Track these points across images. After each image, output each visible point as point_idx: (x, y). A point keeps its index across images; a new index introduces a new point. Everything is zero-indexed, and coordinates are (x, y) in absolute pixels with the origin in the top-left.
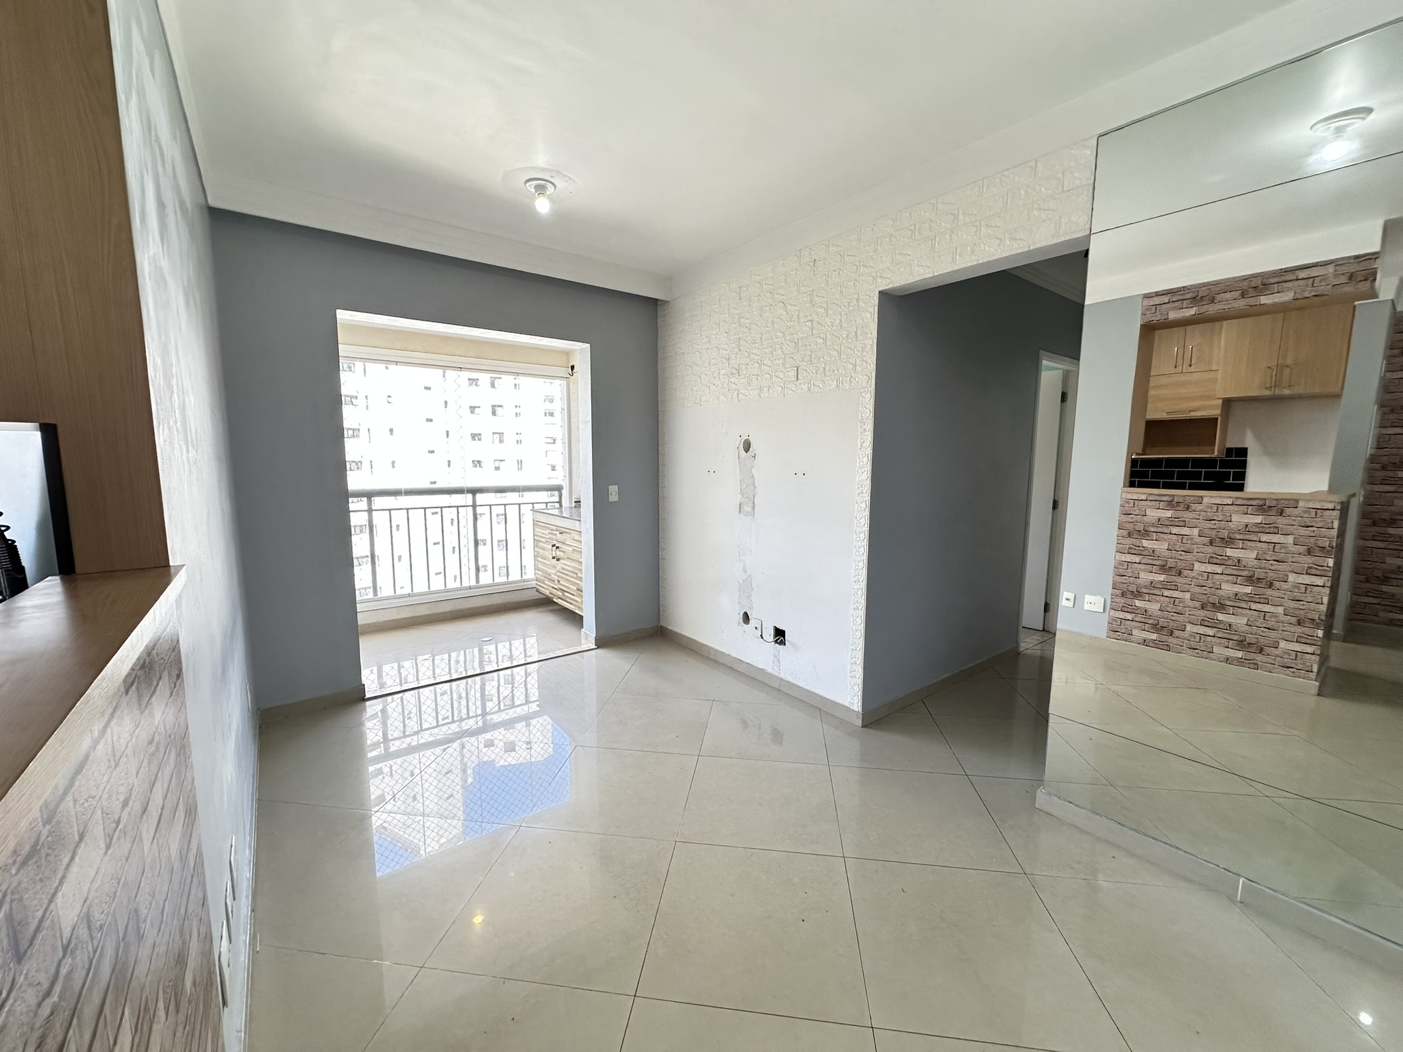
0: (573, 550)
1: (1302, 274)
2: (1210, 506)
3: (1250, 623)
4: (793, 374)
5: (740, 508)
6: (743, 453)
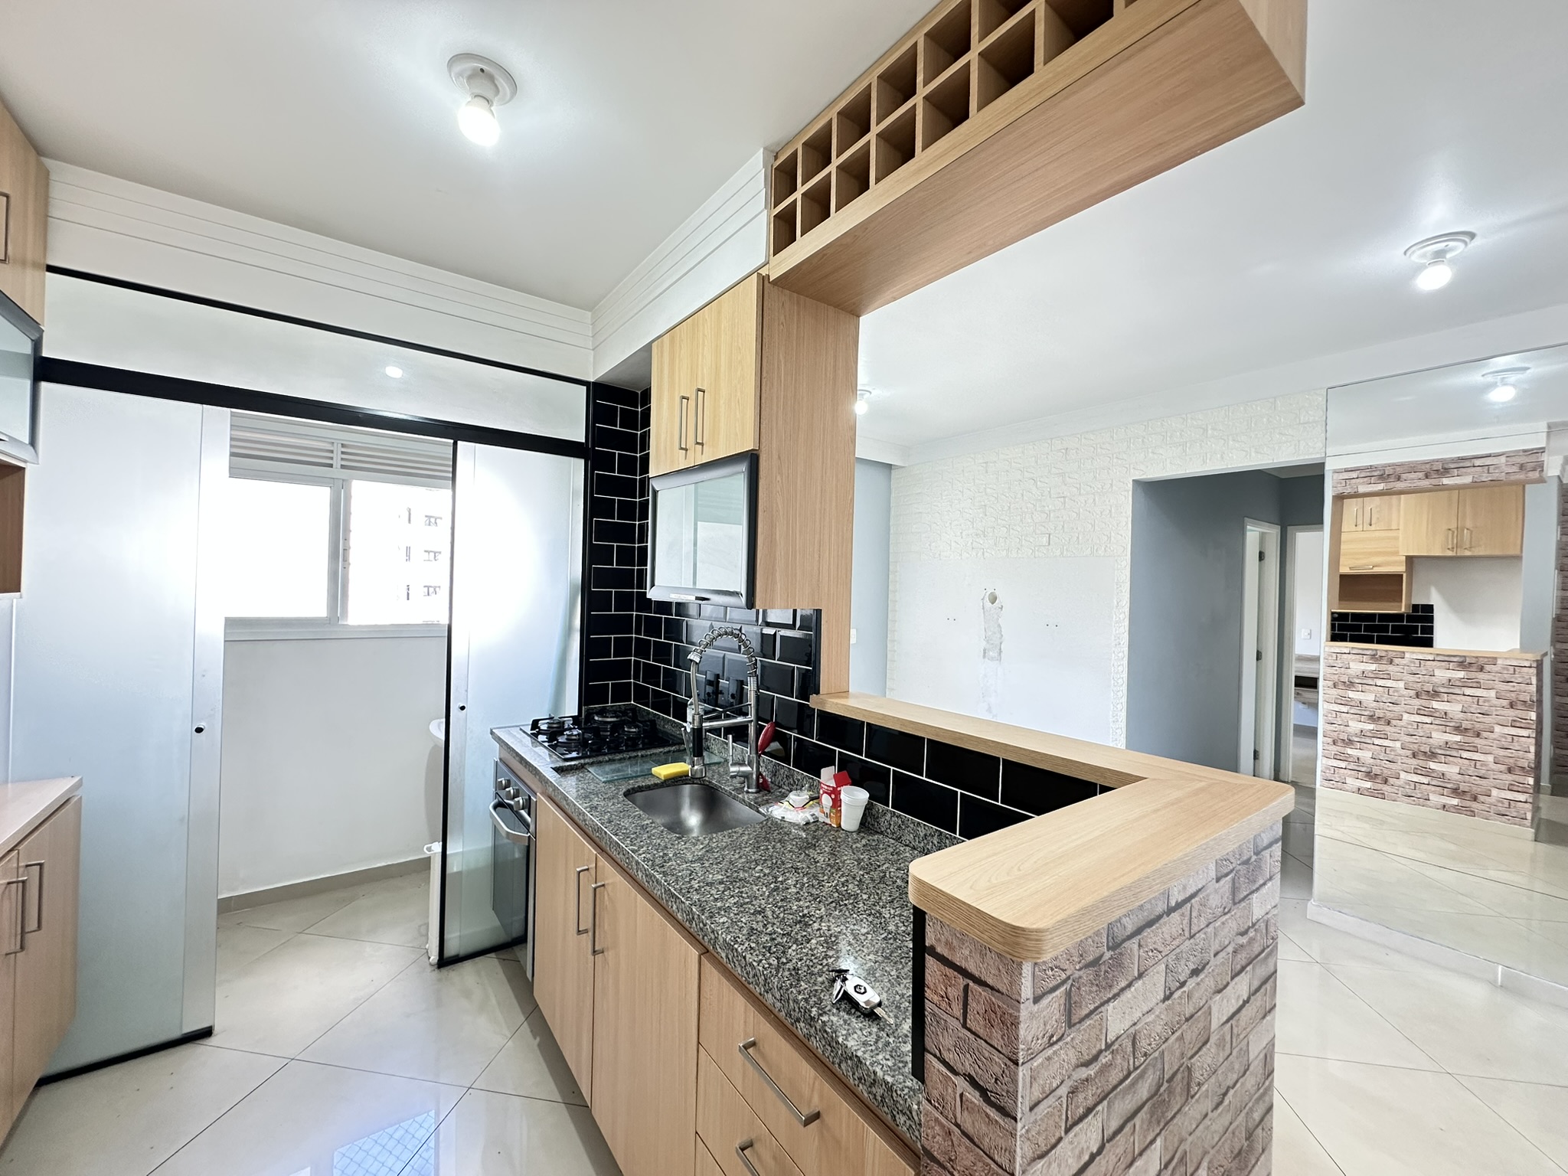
1: (1478, 462)
2: (1412, 661)
3: (1462, 772)
4: (1045, 540)
5: (985, 653)
6: (988, 604)
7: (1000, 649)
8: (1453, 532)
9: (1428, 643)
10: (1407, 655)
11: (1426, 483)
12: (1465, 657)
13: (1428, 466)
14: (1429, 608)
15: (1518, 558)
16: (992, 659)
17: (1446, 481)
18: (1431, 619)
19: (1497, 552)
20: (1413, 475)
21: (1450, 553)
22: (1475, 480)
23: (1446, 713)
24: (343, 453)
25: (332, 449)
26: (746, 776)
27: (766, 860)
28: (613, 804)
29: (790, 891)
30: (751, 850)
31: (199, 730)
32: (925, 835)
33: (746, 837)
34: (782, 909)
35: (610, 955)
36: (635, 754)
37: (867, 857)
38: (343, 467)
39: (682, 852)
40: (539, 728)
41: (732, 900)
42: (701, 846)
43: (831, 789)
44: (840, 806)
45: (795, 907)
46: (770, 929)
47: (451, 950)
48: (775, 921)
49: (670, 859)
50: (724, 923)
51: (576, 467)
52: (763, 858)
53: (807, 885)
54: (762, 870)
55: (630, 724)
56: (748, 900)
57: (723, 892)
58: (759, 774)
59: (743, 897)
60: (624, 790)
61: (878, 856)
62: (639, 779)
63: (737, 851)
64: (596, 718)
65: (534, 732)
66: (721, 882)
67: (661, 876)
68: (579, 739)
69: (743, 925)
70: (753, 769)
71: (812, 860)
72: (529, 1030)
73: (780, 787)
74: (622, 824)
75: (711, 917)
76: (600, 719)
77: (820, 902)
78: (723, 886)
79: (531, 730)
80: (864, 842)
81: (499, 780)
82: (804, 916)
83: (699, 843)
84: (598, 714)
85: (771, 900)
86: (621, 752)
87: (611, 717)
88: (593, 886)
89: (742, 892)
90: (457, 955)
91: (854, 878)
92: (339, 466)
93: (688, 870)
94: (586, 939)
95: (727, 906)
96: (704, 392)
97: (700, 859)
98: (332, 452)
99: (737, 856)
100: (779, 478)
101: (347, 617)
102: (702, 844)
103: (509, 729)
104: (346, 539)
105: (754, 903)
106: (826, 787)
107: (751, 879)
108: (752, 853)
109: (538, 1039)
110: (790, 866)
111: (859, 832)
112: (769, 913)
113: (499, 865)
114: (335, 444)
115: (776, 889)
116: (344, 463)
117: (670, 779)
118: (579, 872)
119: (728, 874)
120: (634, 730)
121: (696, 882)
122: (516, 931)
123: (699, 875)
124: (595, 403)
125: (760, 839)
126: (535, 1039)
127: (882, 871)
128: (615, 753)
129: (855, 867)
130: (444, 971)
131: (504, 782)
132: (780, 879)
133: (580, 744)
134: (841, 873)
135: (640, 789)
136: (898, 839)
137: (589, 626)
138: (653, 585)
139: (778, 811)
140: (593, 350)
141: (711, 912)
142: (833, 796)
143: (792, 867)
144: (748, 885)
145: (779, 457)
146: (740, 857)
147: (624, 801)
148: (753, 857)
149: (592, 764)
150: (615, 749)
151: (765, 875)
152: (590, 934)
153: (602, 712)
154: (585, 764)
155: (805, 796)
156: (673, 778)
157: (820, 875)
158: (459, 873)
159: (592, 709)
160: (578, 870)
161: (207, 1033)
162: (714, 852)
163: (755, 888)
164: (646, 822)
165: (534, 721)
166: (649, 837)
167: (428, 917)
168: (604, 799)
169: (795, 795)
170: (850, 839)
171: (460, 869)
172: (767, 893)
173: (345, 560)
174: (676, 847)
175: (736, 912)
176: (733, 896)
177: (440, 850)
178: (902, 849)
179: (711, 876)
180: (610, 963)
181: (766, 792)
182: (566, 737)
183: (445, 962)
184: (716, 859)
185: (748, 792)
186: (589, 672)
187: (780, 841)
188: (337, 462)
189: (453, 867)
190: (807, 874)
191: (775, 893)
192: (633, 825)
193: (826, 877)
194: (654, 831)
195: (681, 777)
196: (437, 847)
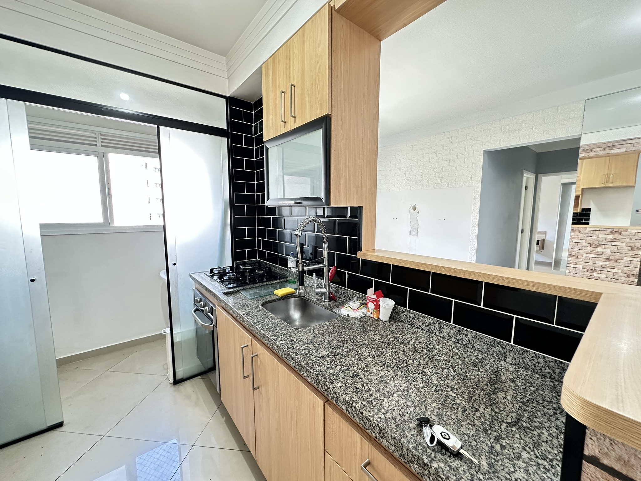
3: (607, 277)
4: (440, 181)
5: (410, 233)
6: (412, 211)
7: (418, 231)
8: (606, 176)
9: (588, 224)
10: (588, 229)
11: (604, 153)
12: (613, 229)
13: (605, 145)
14: (589, 210)
15: (634, 187)
16: (414, 235)
17: (613, 151)
18: (589, 215)
19: (624, 184)
20: (598, 149)
21: (603, 186)
22: (627, 150)
23: (603, 253)
24: (101, 139)
25: (95, 136)
26: (323, 294)
27: (347, 340)
28: (257, 311)
29: (368, 360)
30: (337, 335)
31: (32, 280)
32: (430, 323)
33: (332, 327)
34: (368, 373)
35: (263, 389)
36: (263, 284)
37: (400, 336)
38: (102, 146)
39: (300, 338)
40: (214, 273)
41: (338, 368)
42: (310, 334)
43: (374, 300)
44: (379, 308)
45: (375, 371)
46: (366, 387)
47: (179, 376)
48: (368, 381)
49: (295, 343)
50: (341, 387)
51: (223, 142)
52: (346, 339)
53: (376, 355)
54: (348, 347)
55: (260, 269)
56: (346, 368)
57: (331, 363)
58: (330, 293)
59: (343, 366)
60: (262, 303)
61: (406, 335)
62: (268, 297)
63: (330, 336)
64: (241, 267)
65: (211, 274)
66: (328, 356)
67: (294, 355)
68: (234, 278)
69: (350, 385)
70: (327, 290)
71: (372, 339)
72: (219, 414)
73: (340, 298)
74: (265, 322)
75: (332, 383)
76: (243, 267)
77: (387, 366)
78: (330, 358)
79: (210, 274)
80: (395, 327)
81: (196, 298)
82: (382, 376)
83: (308, 332)
84: (242, 265)
85: (360, 367)
86: (256, 283)
87: (249, 266)
88: (252, 356)
89: (341, 362)
90: (183, 378)
91: (399, 349)
92: (100, 146)
93: (307, 349)
94: (249, 381)
95: (336, 372)
96: (295, 87)
97: (311, 342)
98: (96, 138)
99: (331, 339)
100: (341, 132)
101: (113, 222)
102: (310, 332)
103: (199, 274)
104: (109, 184)
105: (351, 369)
106: (371, 299)
107: (344, 353)
108: (339, 337)
109: (225, 418)
110: (362, 343)
111: (389, 321)
112: (362, 376)
113: (199, 337)
114: (97, 134)
115: (360, 359)
116: (103, 144)
117: (283, 296)
118: (243, 348)
119: (330, 351)
120: (261, 272)
121: (314, 356)
122: (210, 365)
123: (314, 352)
124: (230, 108)
125: (340, 328)
126: (223, 418)
127: (412, 344)
128: (253, 284)
129: (397, 342)
130: (177, 386)
131: (198, 299)
132: (360, 352)
133: (235, 280)
134: (391, 347)
135: (269, 302)
136: (413, 325)
137: (235, 223)
138: (268, 199)
139: (344, 311)
140: (228, 79)
141: (331, 379)
142: (375, 303)
143: (363, 344)
144: (343, 357)
145: (342, 120)
146: (333, 339)
147: (262, 309)
148: (340, 339)
149: (243, 290)
150: (253, 281)
151: (350, 350)
152: (251, 378)
153: (244, 264)
154: (239, 290)
155: (357, 303)
156: (285, 296)
157: (380, 348)
158: (180, 342)
159: (238, 263)
160: (242, 346)
161: (60, 425)
162: (318, 337)
163: (348, 359)
164: (277, 321)
165: (211, 269)
166: (280, 330)
167: (167, 360)
168: (252, 308)
169: (353, 303)
170: (387, 326)
171: (180, 340)
172: (356, 362)
173: (110, 194)
174: (296, 335)
175: (342, 376)
176: (337, 365)
177: (169, 332)
178: (416, 330)
179: (321, 352)
180: (263, 396)
181: (334, 301)
182: (228, 276)
183: (177, 382)
184: (320, 341)
185: (324, 302)
186: (235, 245)
187: (351, 329)
188: (99, 144)
189: (177, 339)
190: (373, 348)
191: (360, 362)
192: (270, 323)
193: (384, 350)
194: (282, 326)
195: (289, 295)
196: (168, 330)
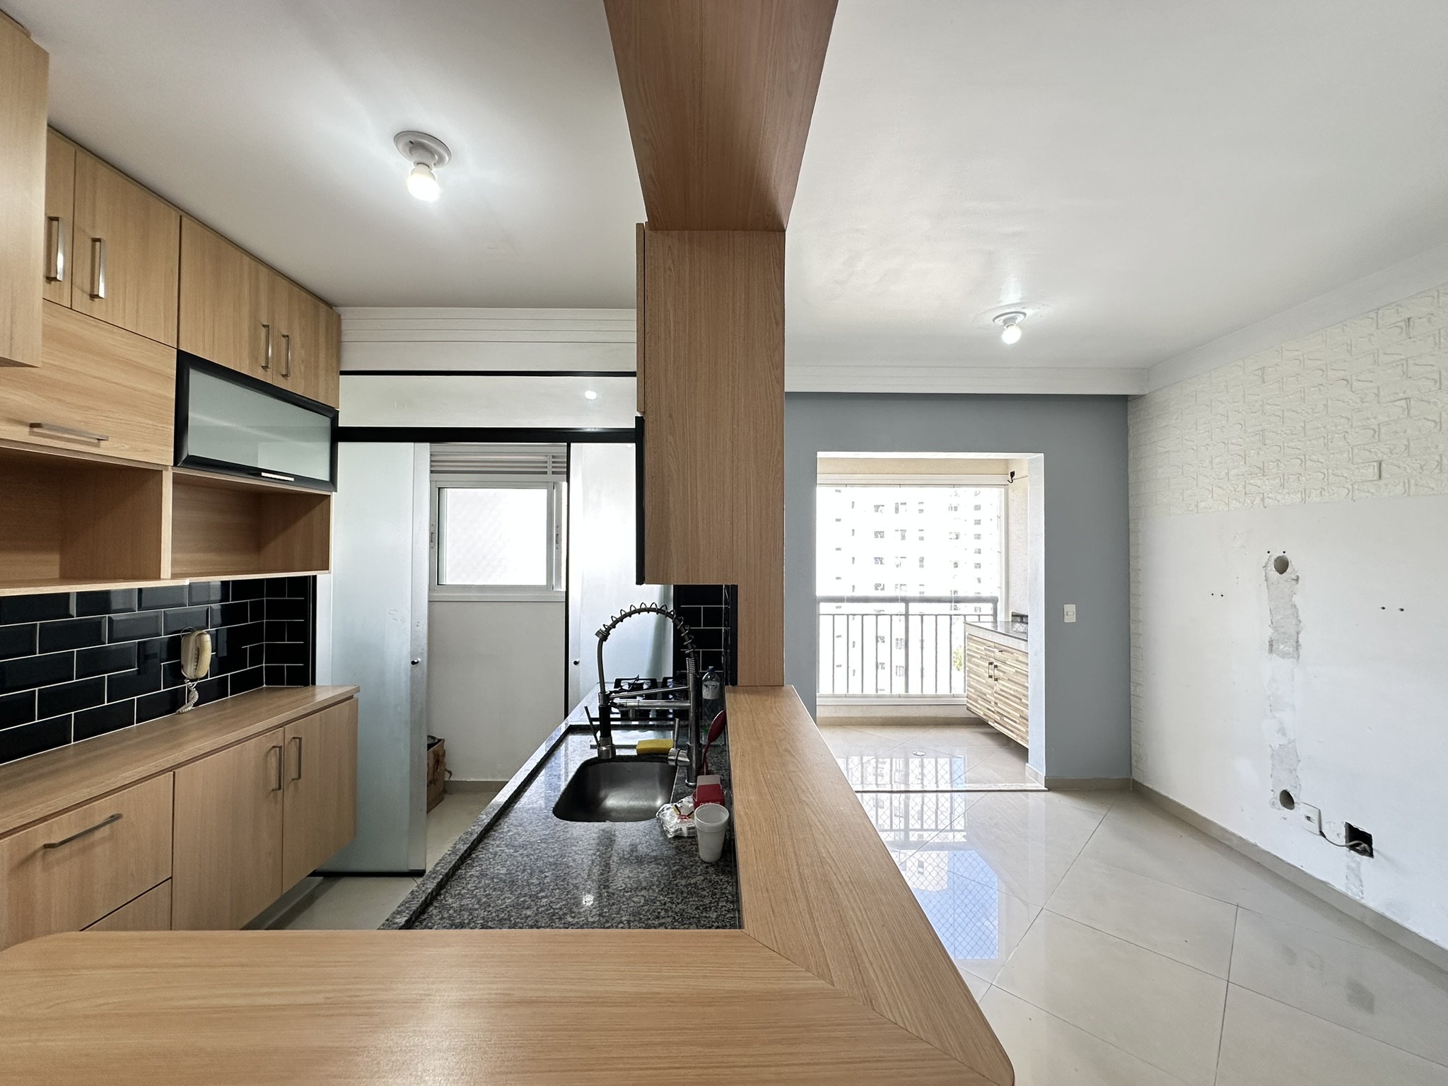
0: (1016, 671)
4: (1372, 472)
5: (1271, 646)
6: (1274, 574)
7: (1297, 642)
16: (1284, 655)
29: (525, 911)
31: (413, 663)
70: (691, 760)
78: (488, 882)
85: (493, 915)
99: (555, 853)
104: (558, 527)
114: (548, 457)
119: (513, 871)
144: (507, 890)
170: (688, 871)
173: (557, 542)
185: (688, 786)
